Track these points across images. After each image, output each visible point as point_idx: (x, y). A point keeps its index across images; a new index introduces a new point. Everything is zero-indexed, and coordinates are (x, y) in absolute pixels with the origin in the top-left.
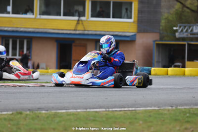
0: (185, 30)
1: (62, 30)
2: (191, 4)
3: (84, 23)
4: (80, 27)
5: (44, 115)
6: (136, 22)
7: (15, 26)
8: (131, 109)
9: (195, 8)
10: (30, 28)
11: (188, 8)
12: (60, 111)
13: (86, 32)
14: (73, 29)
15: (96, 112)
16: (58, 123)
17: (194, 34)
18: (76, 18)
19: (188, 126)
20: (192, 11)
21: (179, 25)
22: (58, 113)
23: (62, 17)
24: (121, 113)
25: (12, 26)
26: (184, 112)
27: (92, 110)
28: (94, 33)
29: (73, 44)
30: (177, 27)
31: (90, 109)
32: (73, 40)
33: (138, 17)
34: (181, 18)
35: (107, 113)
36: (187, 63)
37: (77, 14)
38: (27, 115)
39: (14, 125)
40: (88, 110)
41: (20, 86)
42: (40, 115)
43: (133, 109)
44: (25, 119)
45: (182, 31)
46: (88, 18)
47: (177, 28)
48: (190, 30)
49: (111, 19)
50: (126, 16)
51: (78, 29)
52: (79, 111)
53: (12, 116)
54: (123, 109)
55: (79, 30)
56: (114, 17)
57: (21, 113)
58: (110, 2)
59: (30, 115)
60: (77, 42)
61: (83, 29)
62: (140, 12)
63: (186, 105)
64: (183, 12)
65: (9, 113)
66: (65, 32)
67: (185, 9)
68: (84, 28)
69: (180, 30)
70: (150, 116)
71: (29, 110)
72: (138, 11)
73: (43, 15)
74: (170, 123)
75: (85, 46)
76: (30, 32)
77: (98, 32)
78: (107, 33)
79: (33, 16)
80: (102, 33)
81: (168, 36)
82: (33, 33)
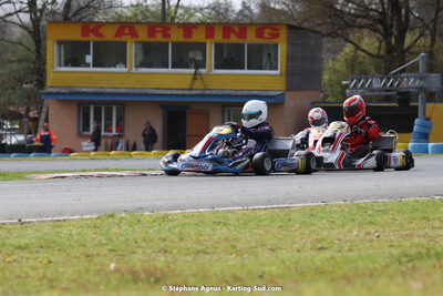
0: (359, 85)
2: (368, 44)
3: (204, 78)
4: (198, 85)
5: (148, 218)
6: (285, 75)
7: (98, 85)
8: (282, 206)
9: (375, 52)
10: (121, 88)
11: (363, 51)
13: (208, 92)
14: (188, 87)
15: (229, 211)
16: (169, 230)
17: (374, 90)
18: (192, 71)
19: (372, 229)
20: (370, 55)
21: (350, 77)
22: (170, 215)
23: (170, 70)
24: (267, 211)
25: (93, 85)
26: (365, 209)
27: (222, 209)
28: (221, 92)
29: (188, 111)
30: (347, 80)
31: (219, 207)
32: (188, 106)
33: (287, 67)
34: (354, 67)
37: (193, 65)
38: (121, 218)
39: (103, 235)
40: (216, 209)
41: (109, 176)
42: (142, 219)
43: (285, 205)
44: (119, 226)
45: (354, 86)
46: (211, 70)
47: (348, 82)
48: (367, 85)
49: (246, 71)
51: (195, 87)
53: (99, 221)
55: (196, 90)
56: (249, 68)
57: (112, 216)
58: (242, 46)
59: (126, 218)
60: (194, 107)
61: (203, 88)
62: (290, 58)
63: (367, 198)
64: (355, 57)
65: (95, 216)
66: (176, 92)
67: (359, 52)
68: (205, 85)
69: (352, 86)
70: (312, 215)
71: (125, 211)
72: (288, 57)
73: (141, 67)
74: (343, 226)
75: (206, 114)
76: (121, 94)
77: (226, 92)
78: (239, 93)
79: (125, 70)
80: (233, 93)
81: (334, 96)
82: (127, 94)
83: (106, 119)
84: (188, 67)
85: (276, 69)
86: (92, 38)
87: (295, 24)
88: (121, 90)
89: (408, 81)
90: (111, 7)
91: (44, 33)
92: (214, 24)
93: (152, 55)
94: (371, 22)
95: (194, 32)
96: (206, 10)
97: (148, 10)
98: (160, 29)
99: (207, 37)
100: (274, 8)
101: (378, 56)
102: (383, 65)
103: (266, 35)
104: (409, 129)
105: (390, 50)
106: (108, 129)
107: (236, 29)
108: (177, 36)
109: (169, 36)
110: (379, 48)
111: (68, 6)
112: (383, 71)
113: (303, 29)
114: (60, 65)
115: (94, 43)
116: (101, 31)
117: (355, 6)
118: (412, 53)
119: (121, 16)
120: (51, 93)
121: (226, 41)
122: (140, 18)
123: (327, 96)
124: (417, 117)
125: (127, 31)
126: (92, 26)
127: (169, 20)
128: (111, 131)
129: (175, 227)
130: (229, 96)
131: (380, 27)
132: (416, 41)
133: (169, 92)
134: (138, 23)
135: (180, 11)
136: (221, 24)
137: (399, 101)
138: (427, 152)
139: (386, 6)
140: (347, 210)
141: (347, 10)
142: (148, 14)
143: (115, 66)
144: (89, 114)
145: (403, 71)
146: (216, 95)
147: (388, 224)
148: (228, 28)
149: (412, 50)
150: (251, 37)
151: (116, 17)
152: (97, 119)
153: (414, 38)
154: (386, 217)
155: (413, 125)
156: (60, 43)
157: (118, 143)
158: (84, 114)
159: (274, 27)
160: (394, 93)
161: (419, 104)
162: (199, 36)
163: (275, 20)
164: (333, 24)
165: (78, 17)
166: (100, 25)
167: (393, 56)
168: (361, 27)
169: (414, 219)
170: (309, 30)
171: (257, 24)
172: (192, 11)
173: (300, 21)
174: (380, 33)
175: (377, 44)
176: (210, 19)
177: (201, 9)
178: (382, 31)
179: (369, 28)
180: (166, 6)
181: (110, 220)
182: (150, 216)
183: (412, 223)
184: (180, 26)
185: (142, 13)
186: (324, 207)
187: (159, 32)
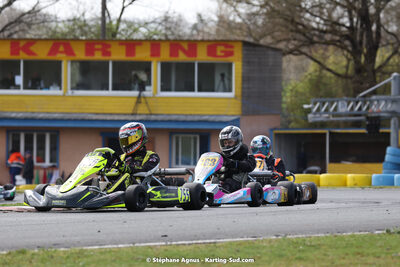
0: (323, 110)
1: (111, 114)
2: (334, 63)
3: (149, 101)
5: (61, 254)
6: (239, 98)
7: (30, 110)
8: (208, 241)
9: (342, 71)
10: (54, 113)
11: (330, 70)
12: (90, 248)
13: (153, 117)
14: (131, 112)
15: (150, 247)
17: (340, 115)
18: (135, 93)
20: (337, 74)
21: (313, 100)
22: (86, 250)
23: (110, 92)
24: (190, 247)
25: (24, 110)
26: (295, 244)
27: (143, 245)
28: (168, 118)
30: (308, 104)
31: (140, 243)
33: (243, 88)
34: (319, 89)
35: (168, 248)
37: (137, 86)
38: (33, 254)
40: (137, 245)
41: (29, 211)
42: (55, 255)
43: (212, 241)
44: (31, 262)
45: (318, 110)
46: (156, 92)
47: (310, 106)
48: (332, 109)
49: (196, 94)
51: (139, 112)
52: (121, 246)
53: (9, 257)
54: (194, 242)
55: (140, 114)
56: (200, 90)
57: (23, 252)
58: (194, 64)
59: (38, 255)
61: (147, 112)
62: (246, 79)
63: (302, 232)
64: (320, 77)
65: (5, 252)
67: (325, 72)
68: (149, 110)
69: (315, 110)
70: (238, 251)
71: (39, 247)
72: (243, 77)
73: (77, 89)
74: (269, 262)
75: (152, 142)
76: (55, 120)
77: (173, 118)
78: (189, 118)
79: (60, 92)
80: (182, 118)
81: (296, 121)
82: (62, 120)
83: (38, 149)
84: (130, 89)
85: (230, 90)
86: (22, 56)
87: (251, 40)
88: (56, 116)
89: (379, 104)
90: (43, 22)
92: (160, 40)
93: (90, 76)
94: (337, 38)
95: (138, 49)
96: (152, 25)
97: (86, 25)
98: (99, 47)
99: (153, 55)
100: (233, 21)
101: (345, 77)
102: (351, 86)
103: (219, 53)
104: (380, 159)
105: (359, 70)
106: (41, 159)
107: (186, 46)
108: (119, 54)
109: (108, 54)
110: (347, 67)
112: (352, 92)
113: (261, 46)
115: (26, 62)
116: (32, 48)
117: (322, 22)
118: (384, 73)
119: (55, 32)
121: (174, 59)
122: (78, 33)
123: (290, 122)
124: (389, 145)
125: (62, 48)
126: (22, 44)
127: (108, 36)
128: (43, 161)
129: (89, 264)
130: (177, 121)
131: (347, 43)
132: (389, 59)
133: (109, 118)
134: (76, 39)
135: (123, 26)
136: (167, 40)
137: (368, 127)
138: (393, 184)
139: (355, 20)
140: (276, 245)
141: (314, 25)
142: (86, 29)
143: (47, 88)
144: (19, 142)
145: (374, 93)
146: (162, 121)
147: (318, 259)
148: (176, 45)
149: (384, 69)
150: (202, 56)
151: (50, 33)
152: (29, 148)
153: (387, 55)
154: (316, 253)
155: (384, 154)
157: (51, 175)
158: (14, 142)
159: (227, 44)
160: (362, 118)
161: (392, 130)
162: (142, 54)
164: (295, 39)
165: (6, 33)
166: (32, 42)
167: (363, 77)
168: (328, 43)
169: (347, 254)
170: (268, 47)
171: (209, 41)
172: (136, 26)
173: (257, 37)
174: (348, 51)
175: (345, 63)
176: (157, 34)
177: (147, 23)
178: (350, 48)
179: (335, 45)
180: (107, 21)
181: (21, 256)
182: (65, 252)
183: (344, 258)
184: (121, 42)
185: (80, 27)
186: (253, 242)
187: (98, 50)
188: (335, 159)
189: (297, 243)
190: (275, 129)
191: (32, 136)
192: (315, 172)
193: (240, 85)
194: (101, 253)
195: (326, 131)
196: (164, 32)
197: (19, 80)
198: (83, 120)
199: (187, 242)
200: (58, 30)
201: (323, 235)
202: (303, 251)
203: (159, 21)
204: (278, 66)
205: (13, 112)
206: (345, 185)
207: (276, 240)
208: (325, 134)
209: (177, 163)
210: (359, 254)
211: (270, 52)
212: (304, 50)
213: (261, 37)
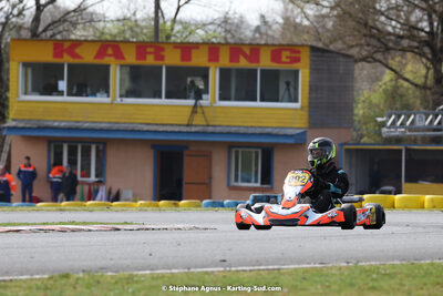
0: (399, 123)
1: (163, 125)
2: (412, 71)
3: (205, 110)
4: (198, 120)
5: (109, 279)
6: (307, 109)
7: (74, 119)
8: (271, 267)
9: (420, 81)
10: (101, 122)
11: (407, 80)
12: (141, 272)
13: (210, 129)
14: (186, 123)
15: (207, 273)
16: (133, 293)
17: (418, 130)
18: (191, 102)
20: (416, 85)
21: (387, 112)
22: (136, 275)
23: (163, 101)
24: (252, 273)
25: (67, 119)
26: (367, 272)
27: (199, 270)
28: (227, 130)
29: (185, 153)
30: (382, 116)
31: (196, 267)
32: (185, 145)
33: (310, 98)
34: (395, 101)
35: (228, 274)
36: (405, 186)
37: (192, 94)
38: (78, 279)
40: (192, 270)
41: (73, 231)
42: (101, 280)
43: (276, 267)
44: (75, 288)
45: (394, 123)
46: (215, 101)
47: (384, 119)
48: (408, 123)
49: (258, 104)
50: (286, 96)
51: (194, 123)
52: (174, 271)
53: (51, 282)
54: (256, 268)
55: (196, 126)
56: (262, 100)
57: (66, 276)
58: (256, 70)
59: (83, 279)
60: (193, 148)
61: (204, 123)
62: (313, 88)
64: (396, 88)
65: (46, 276)
66: (170, 129)
67: (401, 81)
68: (206, 121)
69: (389, 124)
70: (304, 279)
71: (84, 271)
72: (310, 86)
73: (127, 97)
74: (339, 291)
75: (208, 156)
76: (101, 130)
77: (233, 130)
78: (250, 131)
79: (108, 100)
80: (242, 130)
81: (369, 135)
82: (109, 130)
83: (83, 162)
85: (296, 100)
86: (67, 59)
87: (320, 45)
88: (103, 125)
90: (90, 21)
91: (8, 54)
92: (219, 43)
93: (142, 82)
94: (416, 44)
95: (194, 53)
96: (210, 27)
97: (137, 26)
98: (149, 50)
99: (210, 60)
100: (300, 24)
101: (424, 87)
102: (430, 98)
103: (284, 59)
105: (438, 80)
106: (86, 173)
107: (247, 51)
108: (173, 58)
109: (162, 58)
110: (426, 77)
111: (37, 19)
112: (431, 106)
113: (328, 51)
114: (26, 93)
115: (69, 66)
116: (78, 51)
117: (399, 26)
119: (103, 33)
120: (14, 128)
121: (234, 65)
122: (128, 35)
123: (362, 136)
125: (110, 51)
126: (66, 45)
127: (162, 38)
128: (88, 175)
129: (139, 290)
130: (237, 134)
131: (427, 50)
133: (161, 129)
134: (127, 42)
135: (178, 27)
136: (227, 44)
139: (435, 24)
140: (346, 273)
141: (390, 29)
142: (138, 30)
143: (94, 95)
144: (61, 153)
146: (221, 134)
147: (393, 289)
148: (236, 50)
150: (265, 62)
151: (98, 34)
152: (72, 162)
154: (392, 282)
156: (26, 65)
157: (97, 192)
158: (55, 154)
159: (293, 49)
162: (199, 60)
163: (296, 41)
164: (368, 45)
165: (49, 33)
166: (77, 43)
168: (404, 50)
169: (425, 284)
170: (339, 54)
171: (273, 45)
172: (193, 27)
173: (327, 41)
174: (428, 59)
175: (424, 72)
176: (215, 37)
177: (204, 25)
178: (430, 56)
179: (412, 52)
180: (161, 21)
181: (64, 281)
182: (112, 277)
183: (422, 289)
184: (176, 46)
185: (131, 29)
186: (321, 269)
187: (150, 53)
188: (411, 179)
189: (370, 270)
190: (345, 144)
191: (76, 148)
192: (390, 193)
193: (307, 95)
194: (153, 278)
195: (403, 148)
196: (223, 34)
197: (63, 85)
198: (133, 131)
199: (247, 268)
200: (106, 31)
201: (398, 263)
202: (376, 280)
203: (218, 22)
204: (349, 75)
205: (55, 121)
206: (423, 207)
207: (347, 268)
208: (400, 151)
209: (236, 180)
210: (438, 284)
211: (342, 59)
212: (379, 56)
213: (331, 42)
